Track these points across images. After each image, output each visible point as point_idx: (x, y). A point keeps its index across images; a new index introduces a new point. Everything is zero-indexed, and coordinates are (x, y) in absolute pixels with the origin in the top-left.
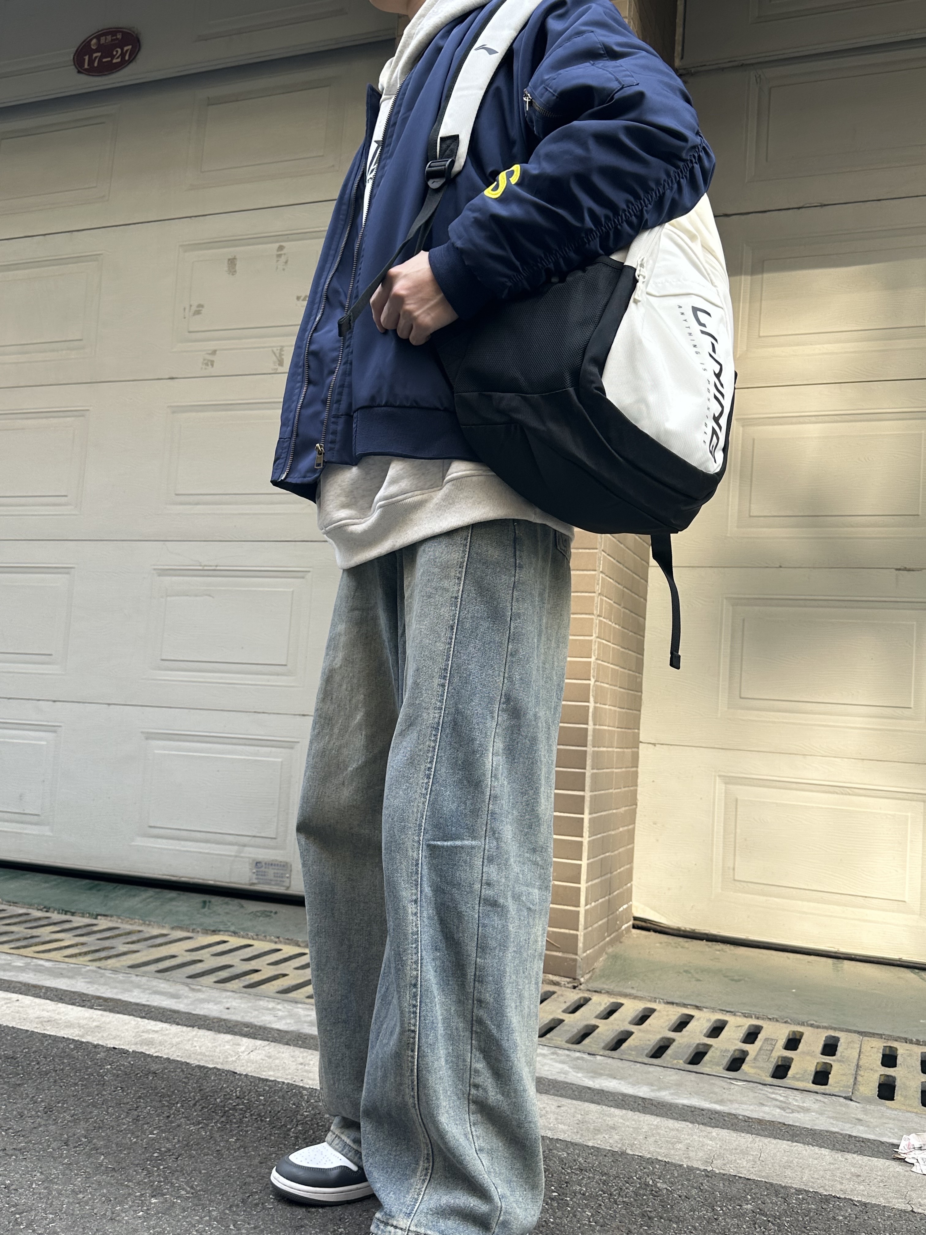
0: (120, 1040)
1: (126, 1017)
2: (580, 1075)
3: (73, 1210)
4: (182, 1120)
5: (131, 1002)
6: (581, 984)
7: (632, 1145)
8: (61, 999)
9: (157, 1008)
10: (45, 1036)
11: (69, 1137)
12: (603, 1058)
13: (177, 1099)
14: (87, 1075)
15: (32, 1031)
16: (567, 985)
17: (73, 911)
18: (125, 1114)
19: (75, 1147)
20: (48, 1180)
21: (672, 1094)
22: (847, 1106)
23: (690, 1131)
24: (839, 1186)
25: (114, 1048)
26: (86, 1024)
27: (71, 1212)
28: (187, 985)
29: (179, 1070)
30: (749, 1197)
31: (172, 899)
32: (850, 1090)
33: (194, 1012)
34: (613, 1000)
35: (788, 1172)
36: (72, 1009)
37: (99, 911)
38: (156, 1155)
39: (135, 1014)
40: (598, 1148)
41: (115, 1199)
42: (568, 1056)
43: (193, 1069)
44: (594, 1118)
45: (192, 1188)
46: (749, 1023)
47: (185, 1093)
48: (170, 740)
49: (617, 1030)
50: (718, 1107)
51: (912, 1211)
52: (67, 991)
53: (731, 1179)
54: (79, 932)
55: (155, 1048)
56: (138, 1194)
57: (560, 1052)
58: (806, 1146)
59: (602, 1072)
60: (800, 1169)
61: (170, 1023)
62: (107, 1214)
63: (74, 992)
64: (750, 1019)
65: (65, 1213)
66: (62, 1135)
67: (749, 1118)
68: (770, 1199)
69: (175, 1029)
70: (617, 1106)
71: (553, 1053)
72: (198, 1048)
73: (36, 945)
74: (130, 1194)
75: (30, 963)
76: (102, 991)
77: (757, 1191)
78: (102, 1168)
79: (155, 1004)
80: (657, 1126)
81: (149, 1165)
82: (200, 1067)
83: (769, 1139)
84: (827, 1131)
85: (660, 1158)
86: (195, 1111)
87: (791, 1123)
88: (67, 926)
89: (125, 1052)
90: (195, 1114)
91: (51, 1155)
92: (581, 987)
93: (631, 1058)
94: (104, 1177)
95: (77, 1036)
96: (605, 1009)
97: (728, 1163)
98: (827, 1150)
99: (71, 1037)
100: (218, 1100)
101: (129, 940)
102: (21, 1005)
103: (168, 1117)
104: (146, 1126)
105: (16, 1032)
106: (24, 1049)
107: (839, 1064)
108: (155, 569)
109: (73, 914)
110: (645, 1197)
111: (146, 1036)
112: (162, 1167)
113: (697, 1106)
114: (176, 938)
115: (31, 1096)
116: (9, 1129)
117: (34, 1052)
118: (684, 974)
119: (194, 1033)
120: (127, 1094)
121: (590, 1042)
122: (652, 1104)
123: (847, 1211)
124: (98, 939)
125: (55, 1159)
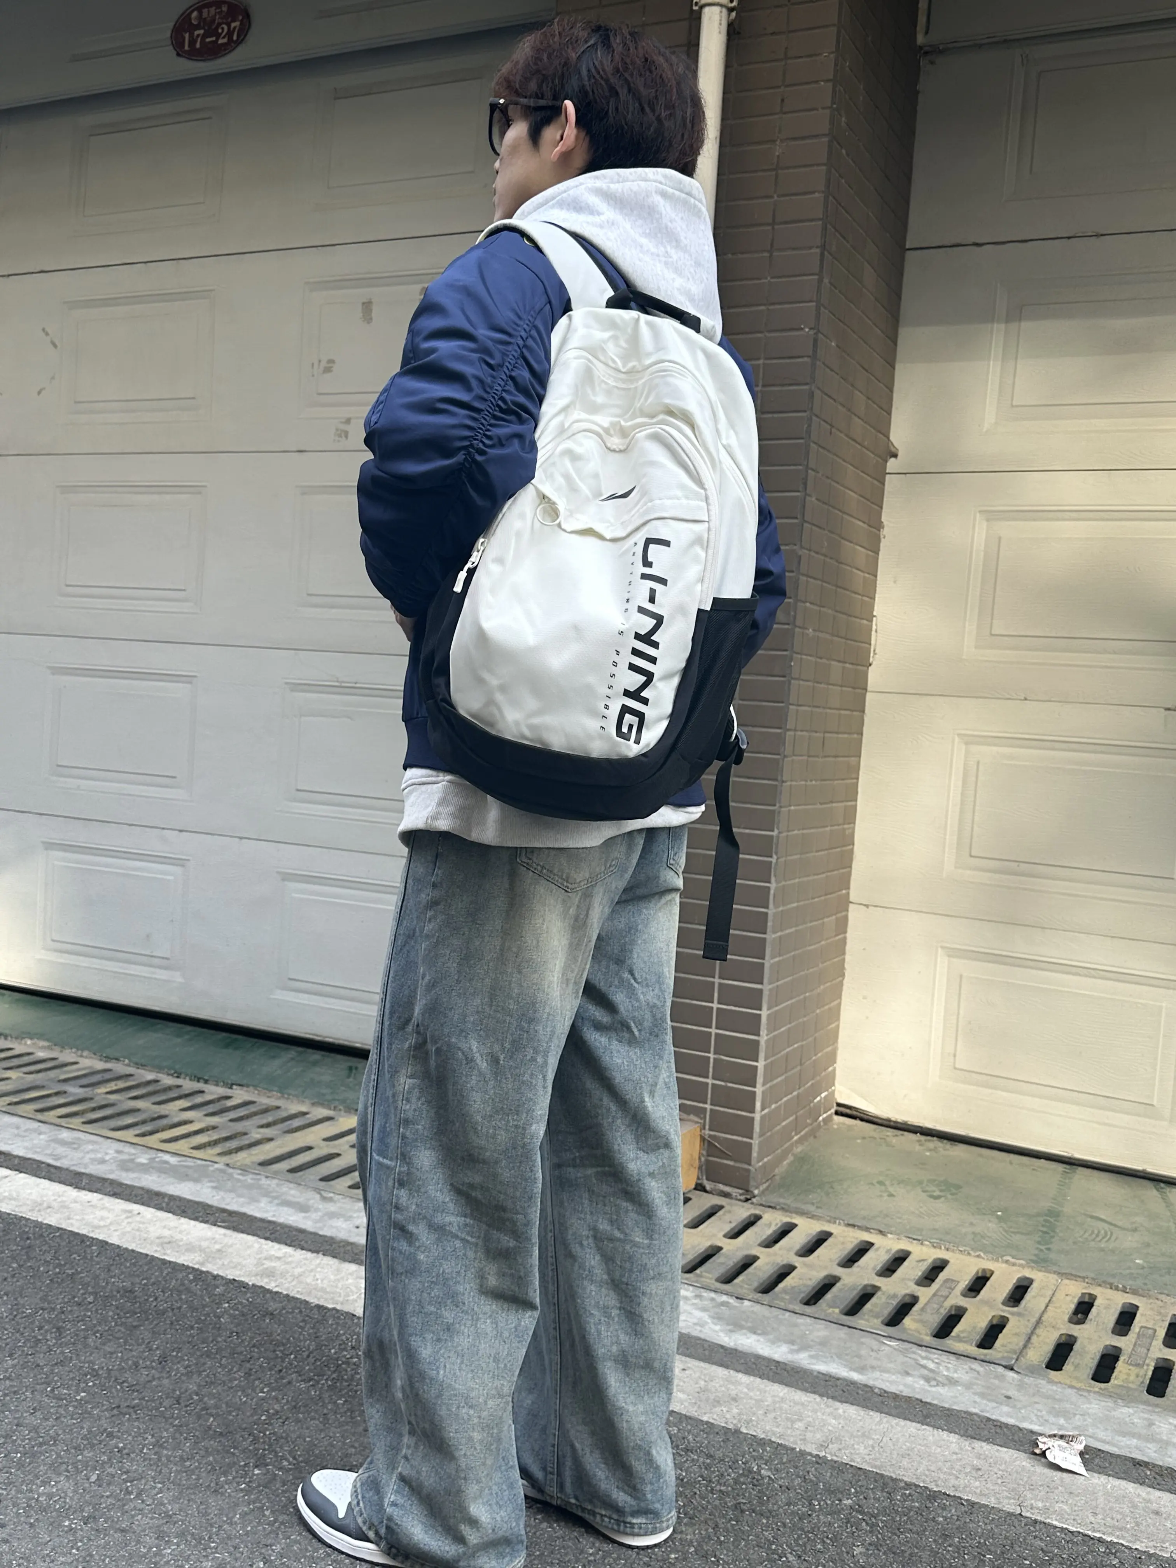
0: (241, 1270)
1: (250, 1238)
2: (717, 1328)
3: (180, 1479)
4: (294, 1376)
5: (256, 1218)
6: (754, 1197)
7: (748, 1422)
8: (184, 1212)
9: (283, 1226)
10: (164, 1262)
11: (181, 1393)
12: (751, 1303)
13: (292, 1349)
14: (204, 1315)
15: (152, 1256)
16: (739, 1197)
17: (206, 1078)
18: (237, 1366)
19: (186, 1406)
20: (158, 1445)
21: (811, 1357)
22: (1002, 1378)
23: (816, 1407)
24: (953, 1482)
25: (234, 1280)
26: (208, 1247)
27: (178, 1481)
28: (318, 1191)
29: (297, 1311)
30: (853, 1490)
31: (315, 1063)
32: (1015, 1357)
33: (321, 1233)
34: (787, 1220)
35: (905, 1463)
36: (195, 1226)
37: (234, 1078)
38: (263, 1418)
39: (259, 1233)
40: (712, 1424)
41: (220, 1468)
42: (713, 1299)
43: (312, 1309)
44: (717, 1385)
45: (294, 1458)
46: (935, 1256)
47: (301, 1341)
48: (308, 882)
49: (778, 1264)
50: (855, 1376)
51: (1020, 1514)
52: (191, 1201)
53: (839, 1468)
54: (211, 1108)
55: (276, 1281)
56: (243, 1463)
57: (705, 1294)
58: (935, 1430)
59: (743, 1323)
60: (919, 1459)
61: (294, 1246)
62: (212, 1485)
63: (198, 1203)
64: (938, 1250)
65: (172, 1482)
66: (174, 1390)
67: (885, 1392)
68: (874, 1493)
69: (299, 1255)
70: (748, 1372)
71: (698, 1296)
72: (319, 1281)
73: (163, 1130)
74: (235, 1463)
75: (154, 1158)
76: (228, 1200)
77: (864, 1483)
78: (211, 1432)
79: (281, 1220)
80: (782, 1398)
81: (256, 1429)
82: (319, 1307)
83: (898, 1420)
84: (965, 1412)
85: (773, 1439)
86: (308, 1364)
87: (928, 1400)
88: (199, 1099)
89: (243, 1285)
90: (307, 1368)
91: (162, 1415)
92: (754, 1200)
93: (782, 1305)
94: (212, 1442)
95: (197, 1263)
96: (775, 1232)
97: (844, 1448)
98: (957, 1436)
99: (191, 1265)
100: (333, 1351)
101: (264, 1121)
102: (142, 1220)
103: (280, 1371)
104: (257, 1382)
105: (135, 1258)
106: (143, 1279)
107: (1017, 1318)
108: (287, 683)
109: (206, 1082)
110: (744, 1486)
111: (268, 1264)
112: (268, 1433)
113: (833, 1375)
114: (315, 1119)
115: (146, 1342)
116: (124, 1382)
117: (154, 1284)
118: (878, 1186)
119: (318, 1261)
120: (242, 1341)
121: (743, 1281)
122: (785, 1370)
123: (950, 1511)
124: (231, 1120)
125: (166, 1419)
